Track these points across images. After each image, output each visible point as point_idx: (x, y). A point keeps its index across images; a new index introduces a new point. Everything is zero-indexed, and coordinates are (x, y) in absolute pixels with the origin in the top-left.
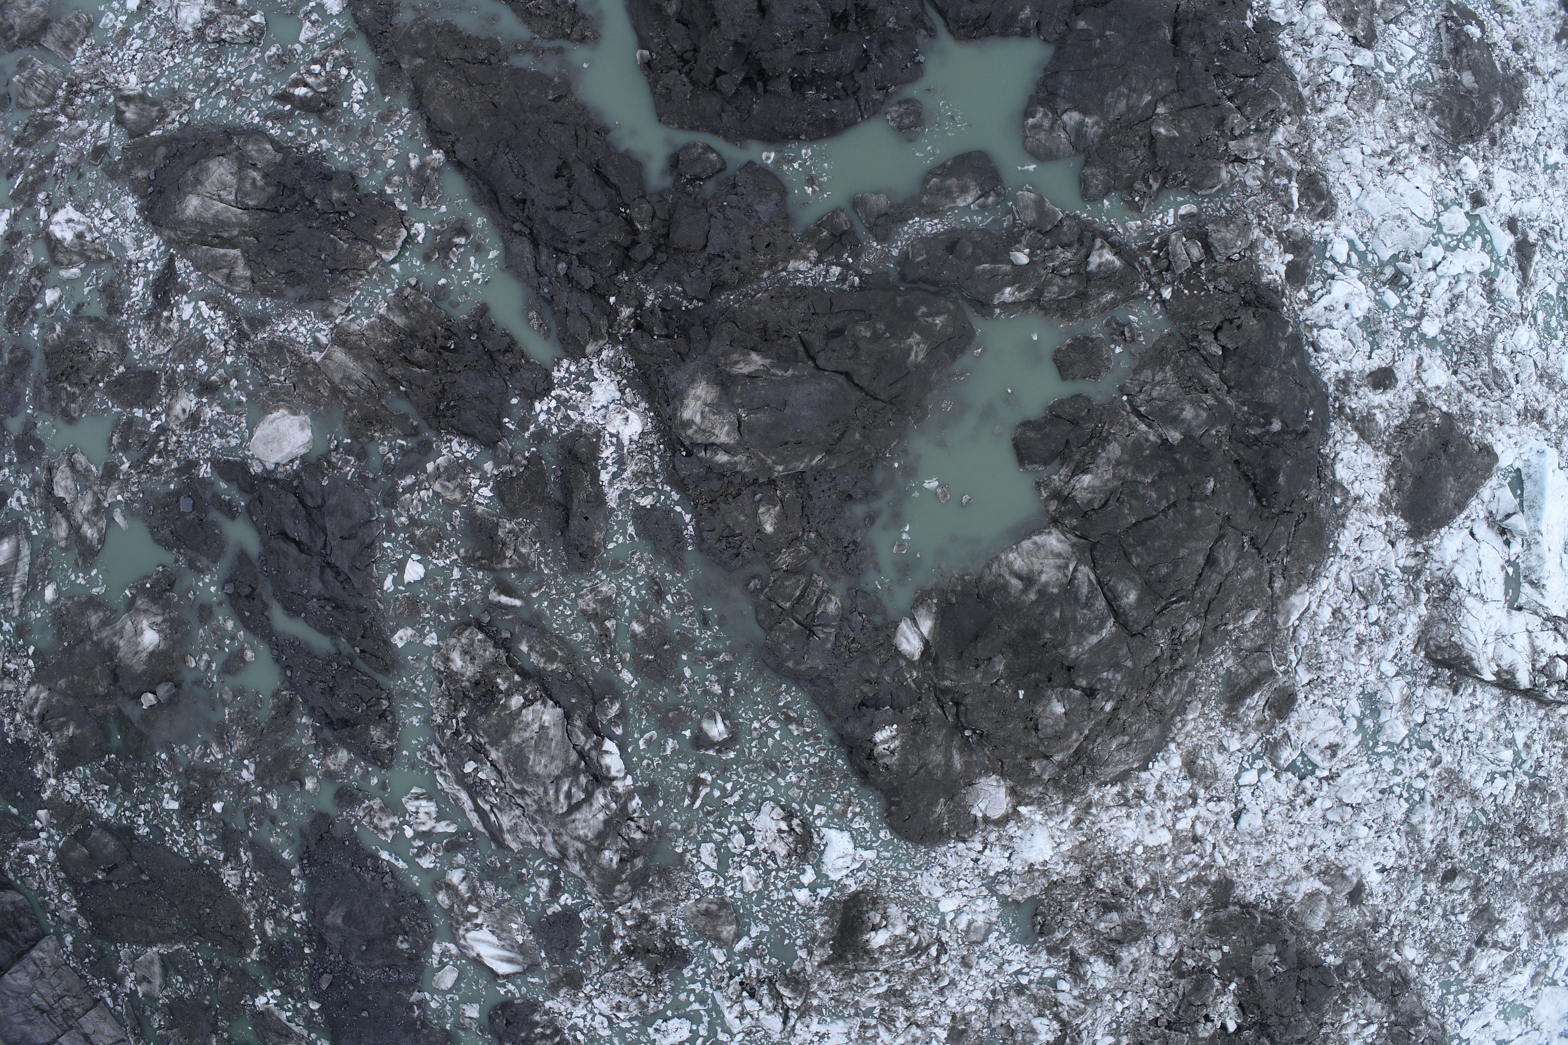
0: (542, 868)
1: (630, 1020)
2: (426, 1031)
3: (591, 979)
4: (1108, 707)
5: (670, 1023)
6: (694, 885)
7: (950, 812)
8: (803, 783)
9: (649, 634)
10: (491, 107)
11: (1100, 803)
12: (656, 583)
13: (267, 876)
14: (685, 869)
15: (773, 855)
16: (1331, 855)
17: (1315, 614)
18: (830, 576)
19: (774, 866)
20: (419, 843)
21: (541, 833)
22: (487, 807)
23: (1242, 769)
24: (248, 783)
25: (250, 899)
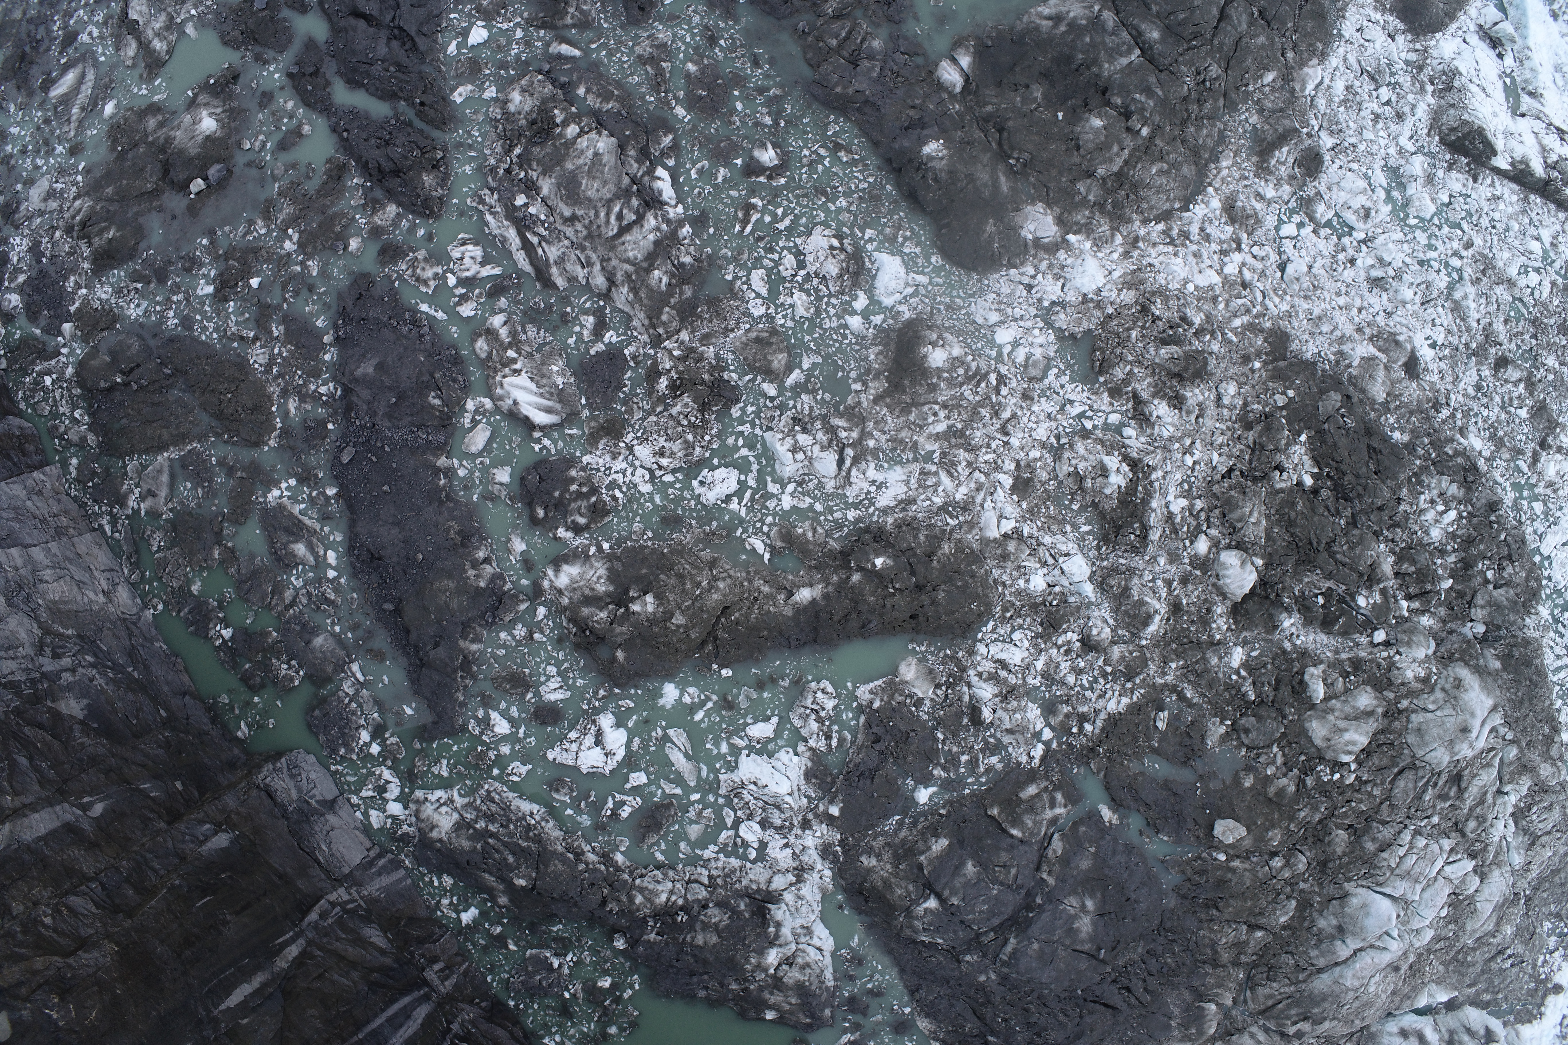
0: (588, 305)
1: (674, 471)
2: (451, 505)
3: (633, 426)
4: (1145, 131)
5: (718, 472)
6: (744, 314)
7: (1000, 233)
8: (853, 208)
9: (703, 73)
11: (1146, 239)
13: (297, 347)
14: (735, 297)
15: (824, 278)
16: (1381, 320)
17: (1329, 87)
18: (874, 23)
19: (826, 292)
20: (461, 291)
21: (589, 264)
22: (535, 240)
23: (1280, 222)
24: (289, 255)
25: (276, 378)
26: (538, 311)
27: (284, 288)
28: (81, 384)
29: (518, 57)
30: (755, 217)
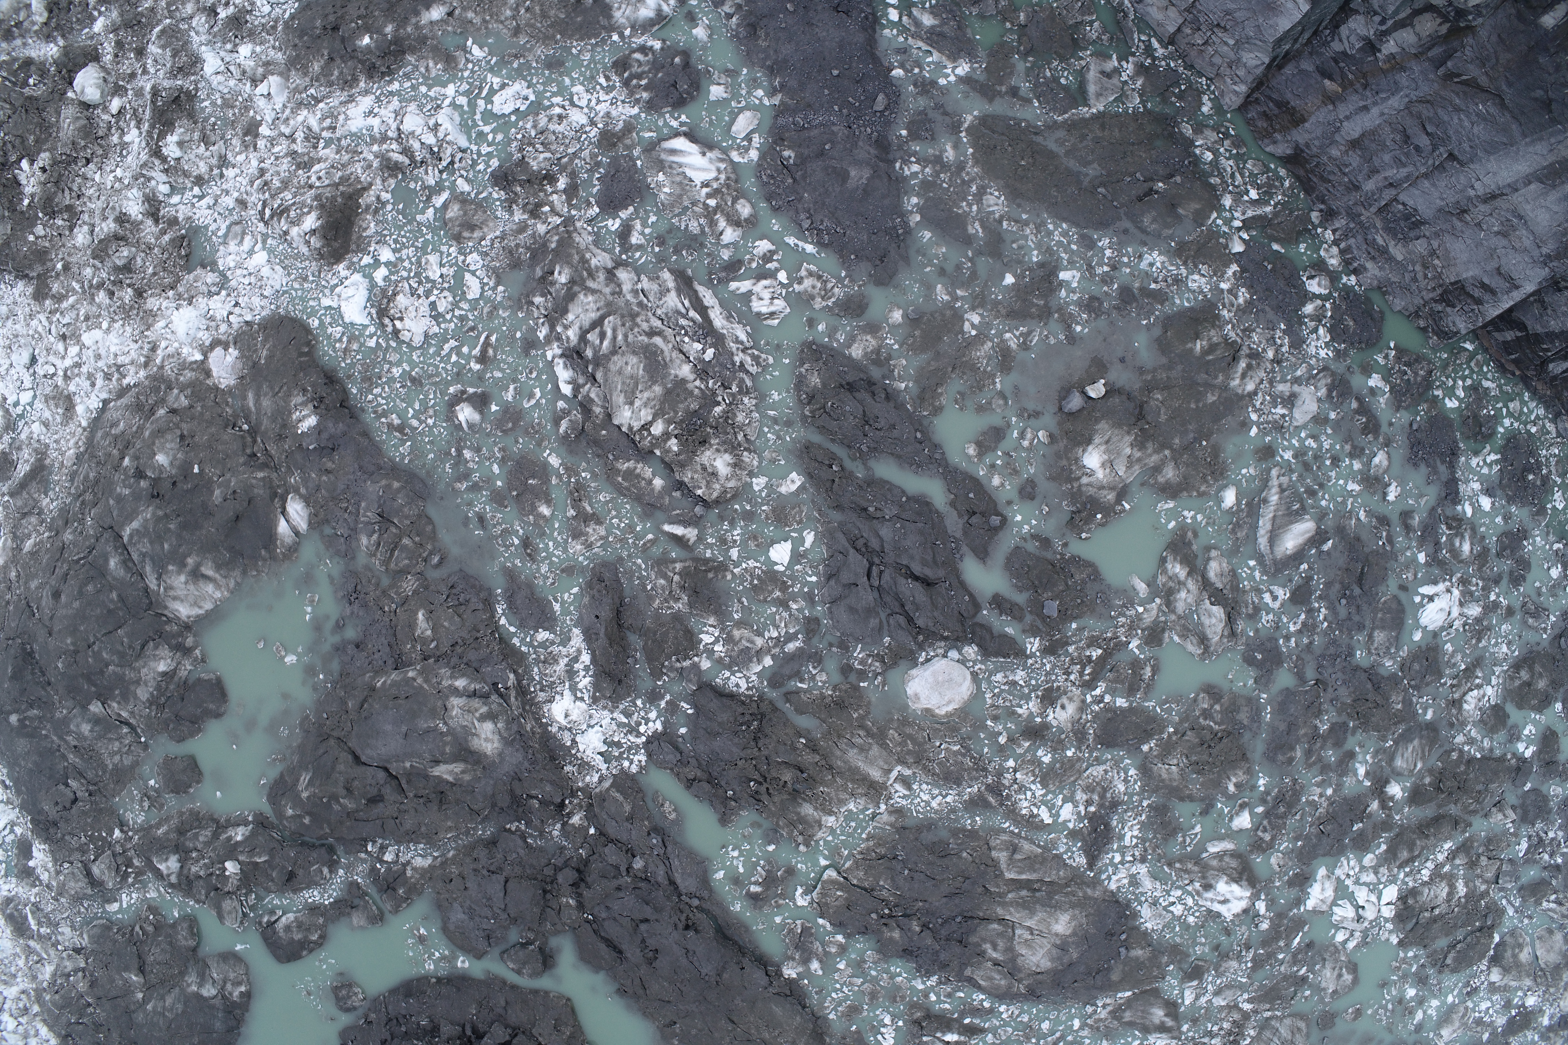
0: (638, 255)
2: (768, 63)
3: (590, 143)
5: (511, 109)
6: (487, 254)
7: (256, 351)
8: (386, 366)
9: (533, 504)
10: (735, 1019)
11: (139, 366)
12: (529, 555)
13: (950, 210)
14: (495, 270)
15: (413, 293)
18: (370, 570)
21: (635, 292)
22: (692, 313)
23: (32, 404)
24: (973, 309)
25: (972, 180)
26: (689, 247)
27: (974, 275)
28: (1213, 188)
29: (732, 524)
30: (476, 351)
